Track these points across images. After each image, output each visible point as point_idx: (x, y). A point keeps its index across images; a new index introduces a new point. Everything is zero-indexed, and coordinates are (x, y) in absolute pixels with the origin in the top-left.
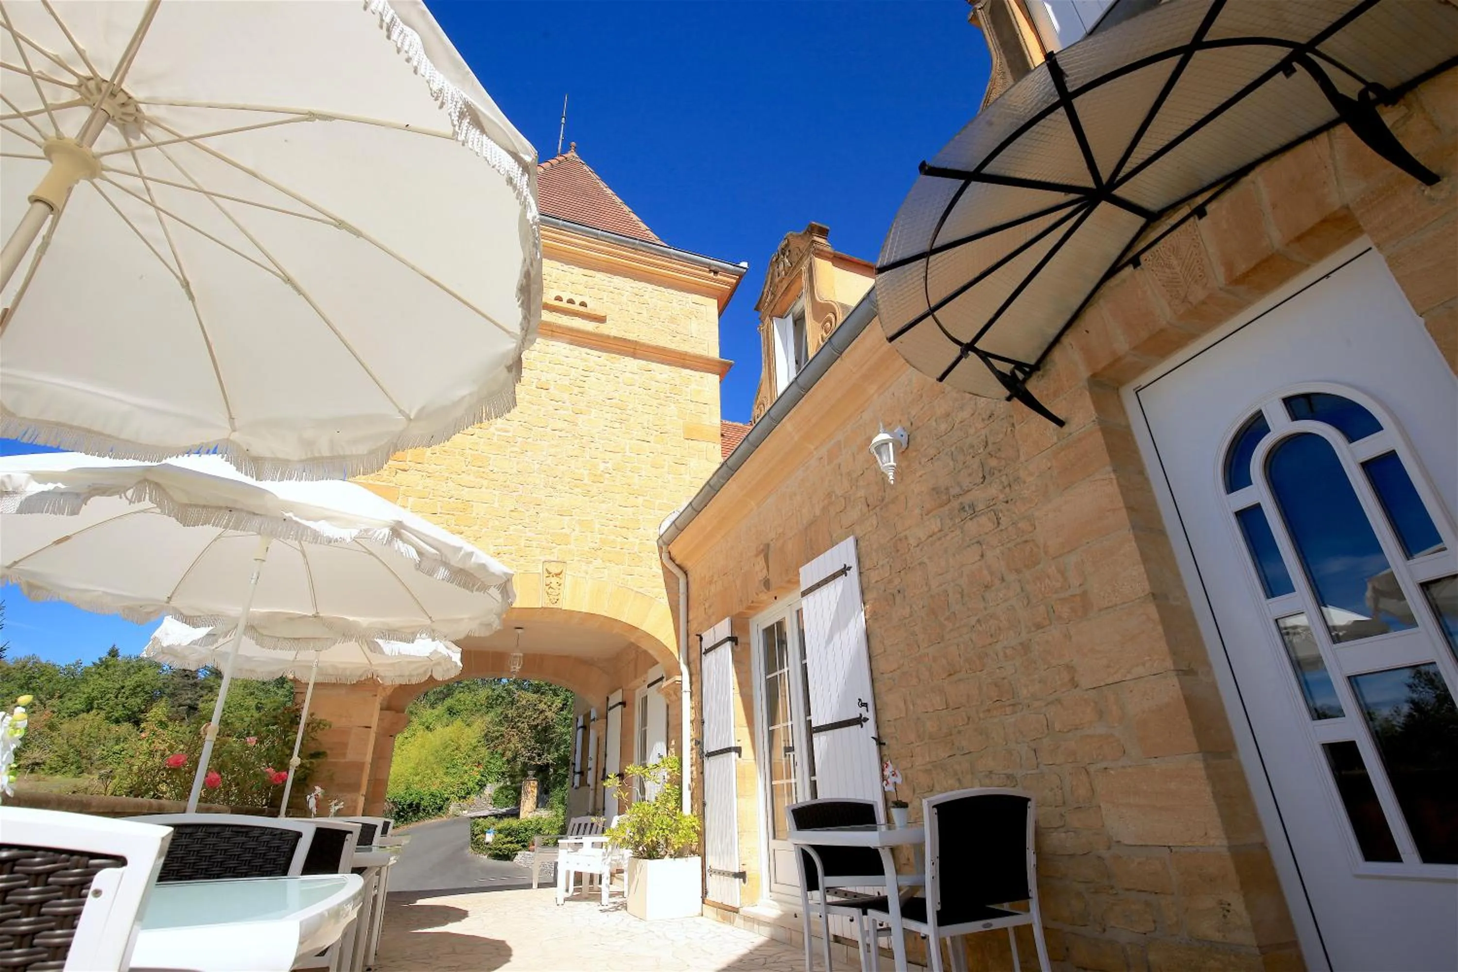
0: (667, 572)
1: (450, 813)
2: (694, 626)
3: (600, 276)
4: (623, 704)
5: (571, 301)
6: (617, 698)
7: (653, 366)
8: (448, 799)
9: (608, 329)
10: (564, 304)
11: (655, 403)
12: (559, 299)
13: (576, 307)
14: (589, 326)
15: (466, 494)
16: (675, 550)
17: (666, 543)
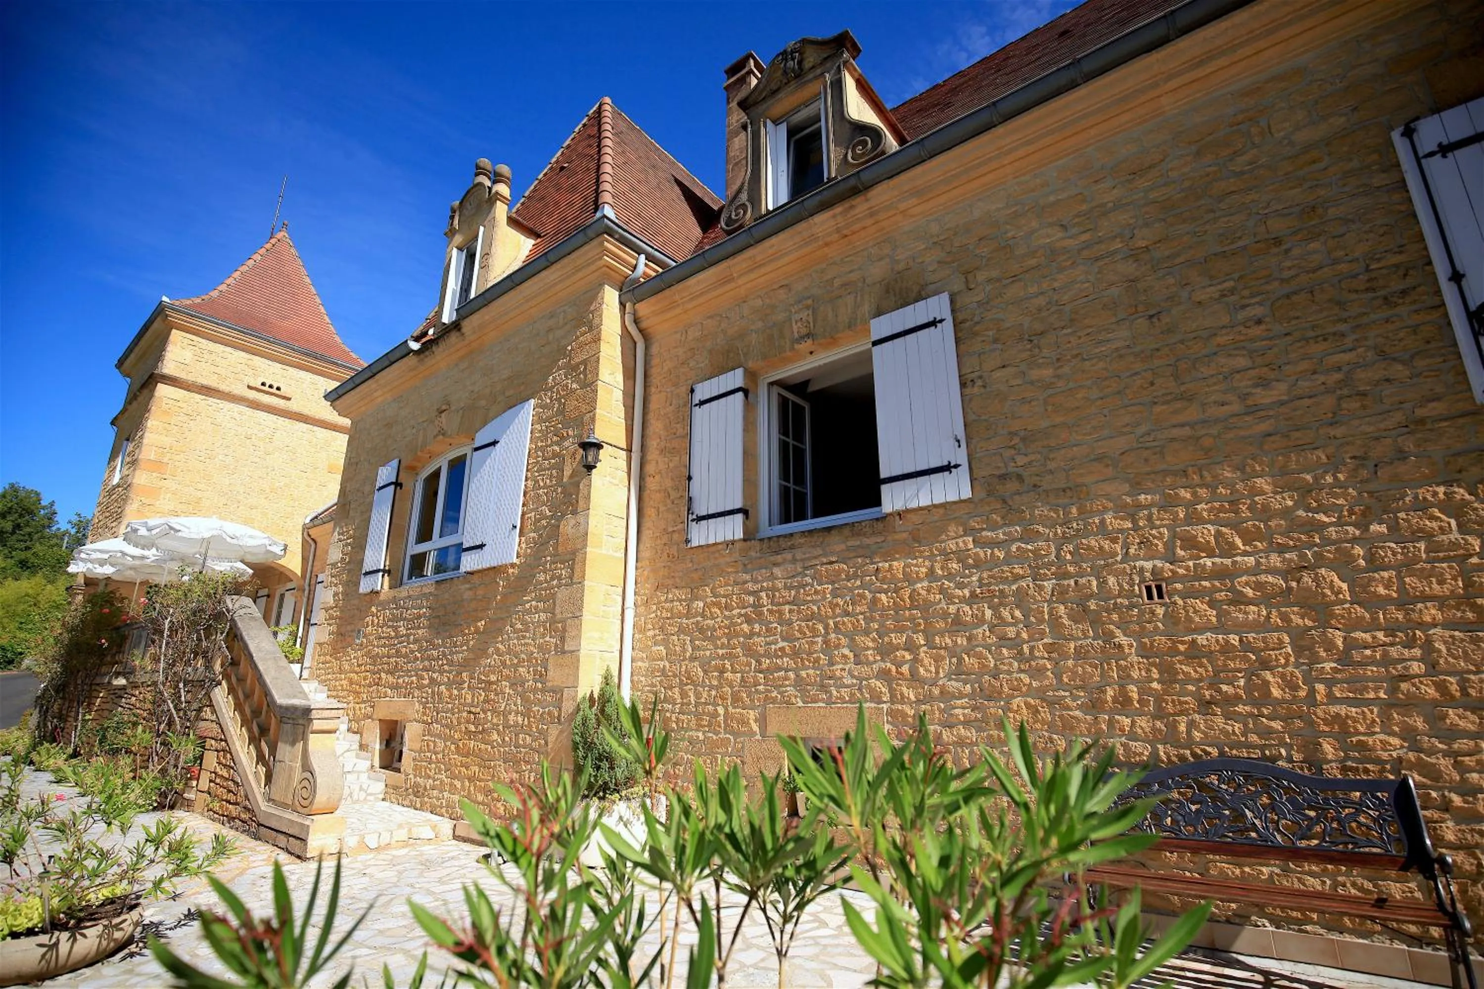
0: (304, 541)
1: (24, 666)
2: (315, 569)
3: (291, 369)
4: (268, 596)
5: (271, 386)
6: (265, 591)
7: (316, 428)
8: (21, 654)
9: (293, 406)
10: (266, 388)
11: (313, 450)
12: (263, 384)
13: (274, 390)
14: (281, 403)
15: (199, 494)
16: (311, 532)
17: (306, 528)
